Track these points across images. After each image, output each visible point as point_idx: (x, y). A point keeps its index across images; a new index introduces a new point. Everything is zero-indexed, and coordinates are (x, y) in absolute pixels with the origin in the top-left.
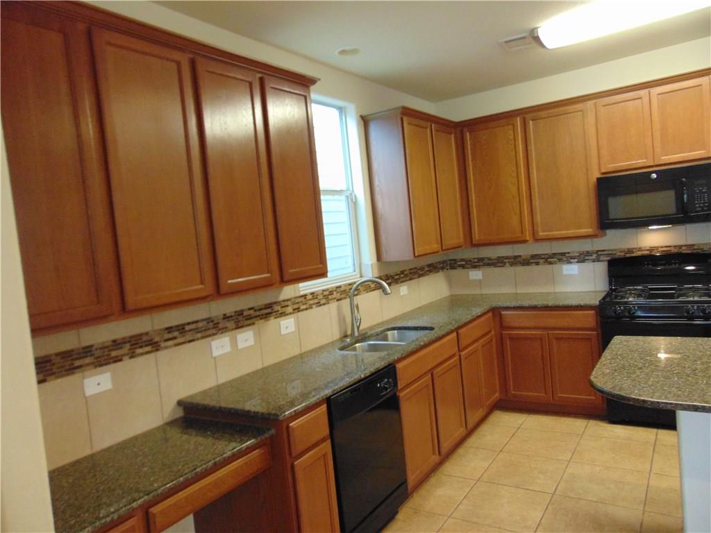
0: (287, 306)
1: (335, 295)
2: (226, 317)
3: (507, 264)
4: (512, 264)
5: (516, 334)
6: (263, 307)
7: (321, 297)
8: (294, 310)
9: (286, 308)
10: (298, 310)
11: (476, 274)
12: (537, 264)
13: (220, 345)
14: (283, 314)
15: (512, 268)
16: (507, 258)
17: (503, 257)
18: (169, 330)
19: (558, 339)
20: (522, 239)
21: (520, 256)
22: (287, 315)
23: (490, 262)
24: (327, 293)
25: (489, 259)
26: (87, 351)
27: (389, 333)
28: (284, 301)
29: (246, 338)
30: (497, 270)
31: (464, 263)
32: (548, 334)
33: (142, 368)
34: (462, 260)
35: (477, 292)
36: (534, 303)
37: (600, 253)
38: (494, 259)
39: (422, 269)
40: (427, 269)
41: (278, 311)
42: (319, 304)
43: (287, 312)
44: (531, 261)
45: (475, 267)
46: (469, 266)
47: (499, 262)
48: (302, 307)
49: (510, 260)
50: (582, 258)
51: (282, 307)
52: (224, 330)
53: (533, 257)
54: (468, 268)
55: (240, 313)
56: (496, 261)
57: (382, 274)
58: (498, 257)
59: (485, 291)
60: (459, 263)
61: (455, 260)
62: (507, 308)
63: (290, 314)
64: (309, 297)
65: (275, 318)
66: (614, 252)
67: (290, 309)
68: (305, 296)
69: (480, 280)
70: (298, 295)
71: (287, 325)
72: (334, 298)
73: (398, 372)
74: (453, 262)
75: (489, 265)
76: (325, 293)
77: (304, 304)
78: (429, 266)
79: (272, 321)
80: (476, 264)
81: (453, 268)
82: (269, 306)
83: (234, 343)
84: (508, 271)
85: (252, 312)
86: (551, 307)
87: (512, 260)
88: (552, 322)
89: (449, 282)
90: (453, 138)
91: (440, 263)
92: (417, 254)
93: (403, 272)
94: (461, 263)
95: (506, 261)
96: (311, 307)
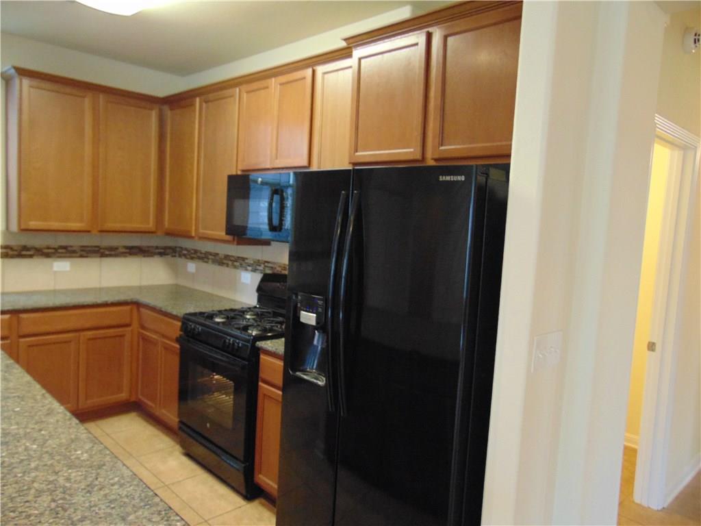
3: (210, 260)
4: (214, 262)
11: (192, 266)
16: (211, 254)
17: (209, 252)
21: (218, 254)
23: (201, 255)
25: (201, 252)
34: (186, 249)
35: (191, 285)
37: (266, 264)
40: (123, 250)
44: (224, 261)
45: (192, 258)
50: (254, 266)
54: (188, 258)
56: (204, 256)
61: (181, 248)
66: (275, 266)
69: (194, 274)
75: (200, 258)
80: (193, 256)
81: (180, 256)
84: (211, 268)
87: (214, 257)
89: (175, 270)
90: (154, 115)
91: (157, 248)
92: (23, 227)
93: (65, 248)
94: (185, 252)
95: (210, 257)
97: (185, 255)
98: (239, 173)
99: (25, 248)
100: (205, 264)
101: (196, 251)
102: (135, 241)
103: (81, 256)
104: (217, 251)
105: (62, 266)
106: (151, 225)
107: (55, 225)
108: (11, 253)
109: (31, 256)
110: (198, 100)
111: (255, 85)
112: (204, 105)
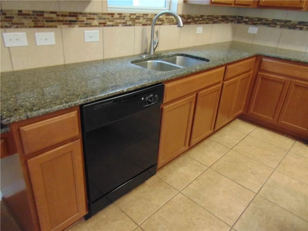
0: (94, 19)
1: (141, 20)
2: (21, 14)
3: (278, 26)
4: (281, 26)
5: (267, 76)
6: (68, 14)
7: (128, 19)
8: (100, 24)
9: (91, 21)
10: (104, 24)
11: (253, 30)
12: (301, 29)
14: (88, 25)
15: (281, 29)
16: (280, 21)
17: (277, 20)
19: (297, 86)
20: (298, 6)
21: (290, 21)
22: (93, 26)
23: (266, 22)
24: (135, 17)
25: (266, 20)
27: (178, 58)
28: (90, 14)
29: (46, 37)
30: (269, 29)
31: (247, 20)
32: (291, 81)
34: (247, 18)
35: (250, 42)
36: (289, 57)
38: (270, 21)
39: (217, 17)
40: (220, 19)
41: (83, 21)
42: (125, 24)
43: (93, 24)
44: (297, 26)
45: (254, 24)
46: (251, 23)
47: (273, 23)
48: (108, 23)
49: (282, 23)
51: (87, 19)
52: (19, 25)
53: (300, 23)
54: (250, 24)
56: (270, 22)
57: (185, 14)
58: (273, 20)
59: (255, 42)
60: (244, 20)
61: (242, 17)
62: (268, 57)
63: (96, 26)
64: (116, 16)
65: (80, 26)
67: (96, 22)
68: (112, 15)
69: (255, 34)
70: (105, 12)
71: (92, 35)
72: (140, 23)
73: (165, 90)
74: (240, 18)
75: (265, 24)
76: (132, 17)
77: (110, 21)
78: (223, 17)
79: (76, 30)
80: (255, 22)
81: (239, 22)
82: (75, 15)
83: (32, 39)
84: (277, 30)
85: (54, 16)
86: (302, 62)
87: (283, 23)
88: (297, 73)
89: (234, 32)
96: (117, 25)
99: (188, 17)
103: (206, 23)
109: (190, 23)
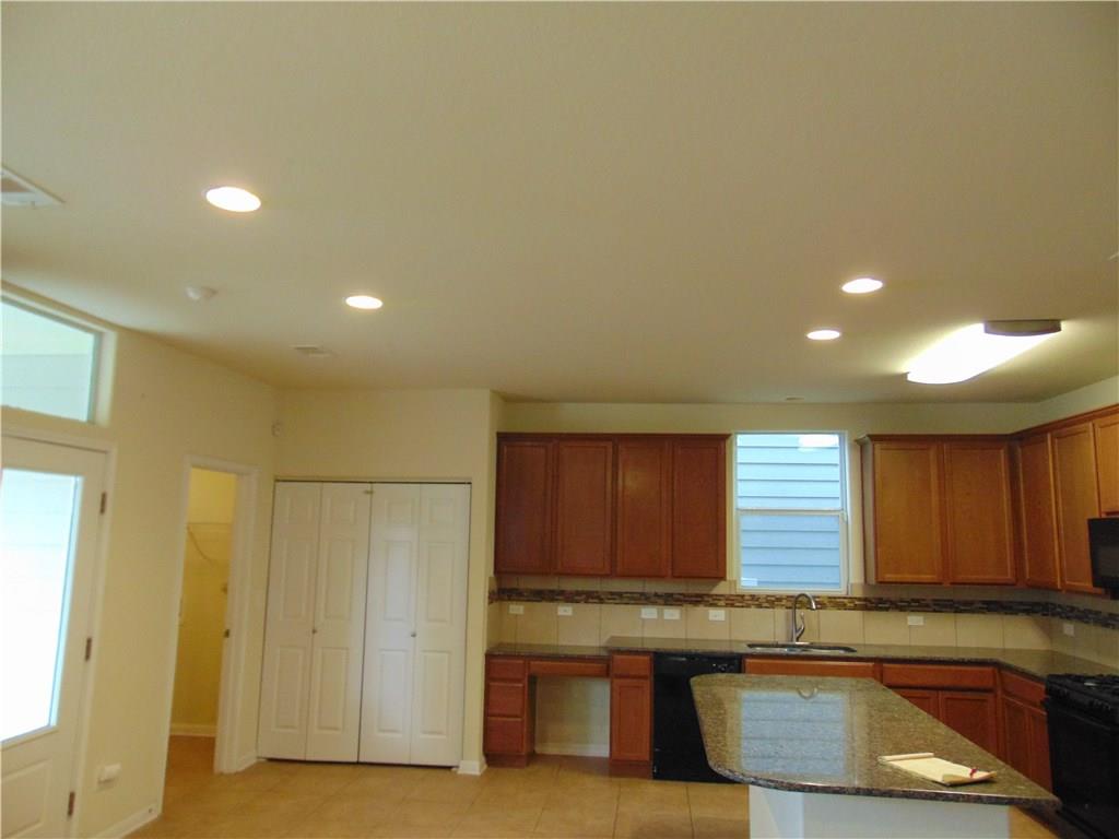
0: (720, 600)
1: (784, 602)
2: (656, 595)
3: (1091, 620)
4: (1095, 622)
5: (1010, 701)
6: (694, 595)
7: (764, 600)
8: (727, 604)
9: (718, 601)
10: (732, 605)
11: (1069, 628)
13: (649, 613)
14: (714, 605)
16: (1090, 612)
17: (1088, 610)
18: (612, 593)
21: (1100, 613)
23: (1079, 614)
24: (773, 599)
25: (1079, 610)
26: (562, 593)
28: (717, 595)
29: (672, 613)
33: (592, 611)
34: (1059, 606)
38: (1082, 612)
39: (971, 603)
40: (979, 605)
41: (709, 602)
42: (760, 606)
43: (719, 605)
45: (1068, 618)
46: (1064, 616)
47: (1085, 616)
48: (738, 604)
49: (1094, 616)
51: (714, 600)
52: (654, 603)
55: (671, 595)
58: (1084, 610)
60: (1057, 609)
61: (1053, 605)
63: (722, 606)
64: (747, 598)
65: (705, 606)
67: (722, 603)
68: (743, 596)
69: (1072, 637)
70: (733, 593)
71: (717, 614)
72: (782, 605)
75: (1078, 617)
78: (984, 602)
79: (701, 609)
80: (1069, 614)
82: (701, 596)
83: (661, 615)
84: (1094, 631)
85: (682, 597)
89: (1049, 633)
90: (1002, 454)
91: (1021, 603)
92: (880, 580)
93: (917, 601)
94: (1059, 610)
95: (1090, 616)
96: (748, 606)
97: (1059, 614)
98: (1104, 516)
99: (881, 601)
100: (1085, 625)
101: (1073, 609)
102: (993, 595)
103: (935, 611)
104: (1099, 608)
105: (915, 620)
106: (1009, 576)
107: (908, 577)
108: (869, 605)
109: (887, 609)
110: (1049, 436)
111: (1109, 419)
112: (1056, 441)
